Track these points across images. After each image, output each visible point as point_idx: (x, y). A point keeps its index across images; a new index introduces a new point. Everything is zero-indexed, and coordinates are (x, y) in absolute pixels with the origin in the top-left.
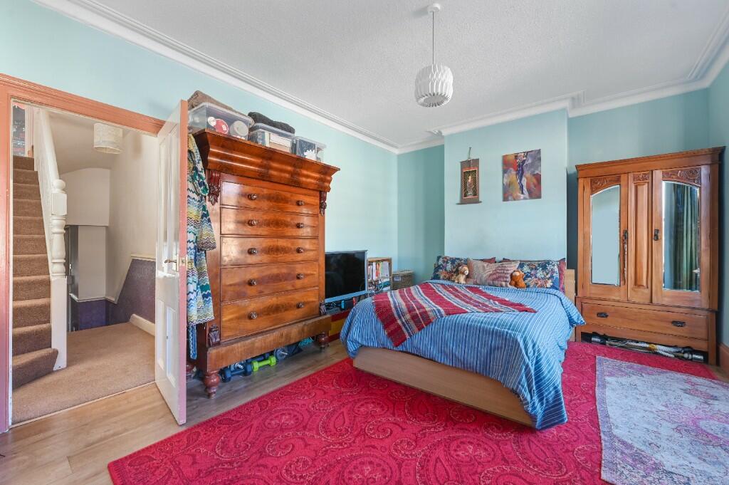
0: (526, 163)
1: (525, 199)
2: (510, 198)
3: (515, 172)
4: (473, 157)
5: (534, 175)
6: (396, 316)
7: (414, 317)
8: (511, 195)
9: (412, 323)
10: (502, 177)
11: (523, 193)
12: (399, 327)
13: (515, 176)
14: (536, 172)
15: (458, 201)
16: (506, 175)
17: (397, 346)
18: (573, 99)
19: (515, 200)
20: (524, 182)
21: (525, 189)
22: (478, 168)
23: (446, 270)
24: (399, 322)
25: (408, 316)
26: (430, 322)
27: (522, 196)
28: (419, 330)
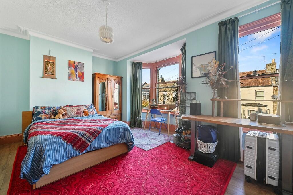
0: (78, 67)
1: (78, 81)
2: (71, 79)
3: (74, 69)
4: (52, 55)
5: (81, 72)
6: (80, 136)
7: (91, 134)
8: (72, 78)
9: (91, 137)
10: (67, 69)
11: (77, 78)
12: (84, 141)
13: (73, 71)
14: (82, 71)
15: (41, 76)
16: (69, 69)
17: (82, 152)
18: (94, 50)
19: (73, 80)
20: (77, 74)
21: (78, 76)
22: (55, 61)
23: (45, 114)
24: (83, 139)
25: (88, 134)
26: (100, 133)
27: (77, 80)
28: (95, 138)
